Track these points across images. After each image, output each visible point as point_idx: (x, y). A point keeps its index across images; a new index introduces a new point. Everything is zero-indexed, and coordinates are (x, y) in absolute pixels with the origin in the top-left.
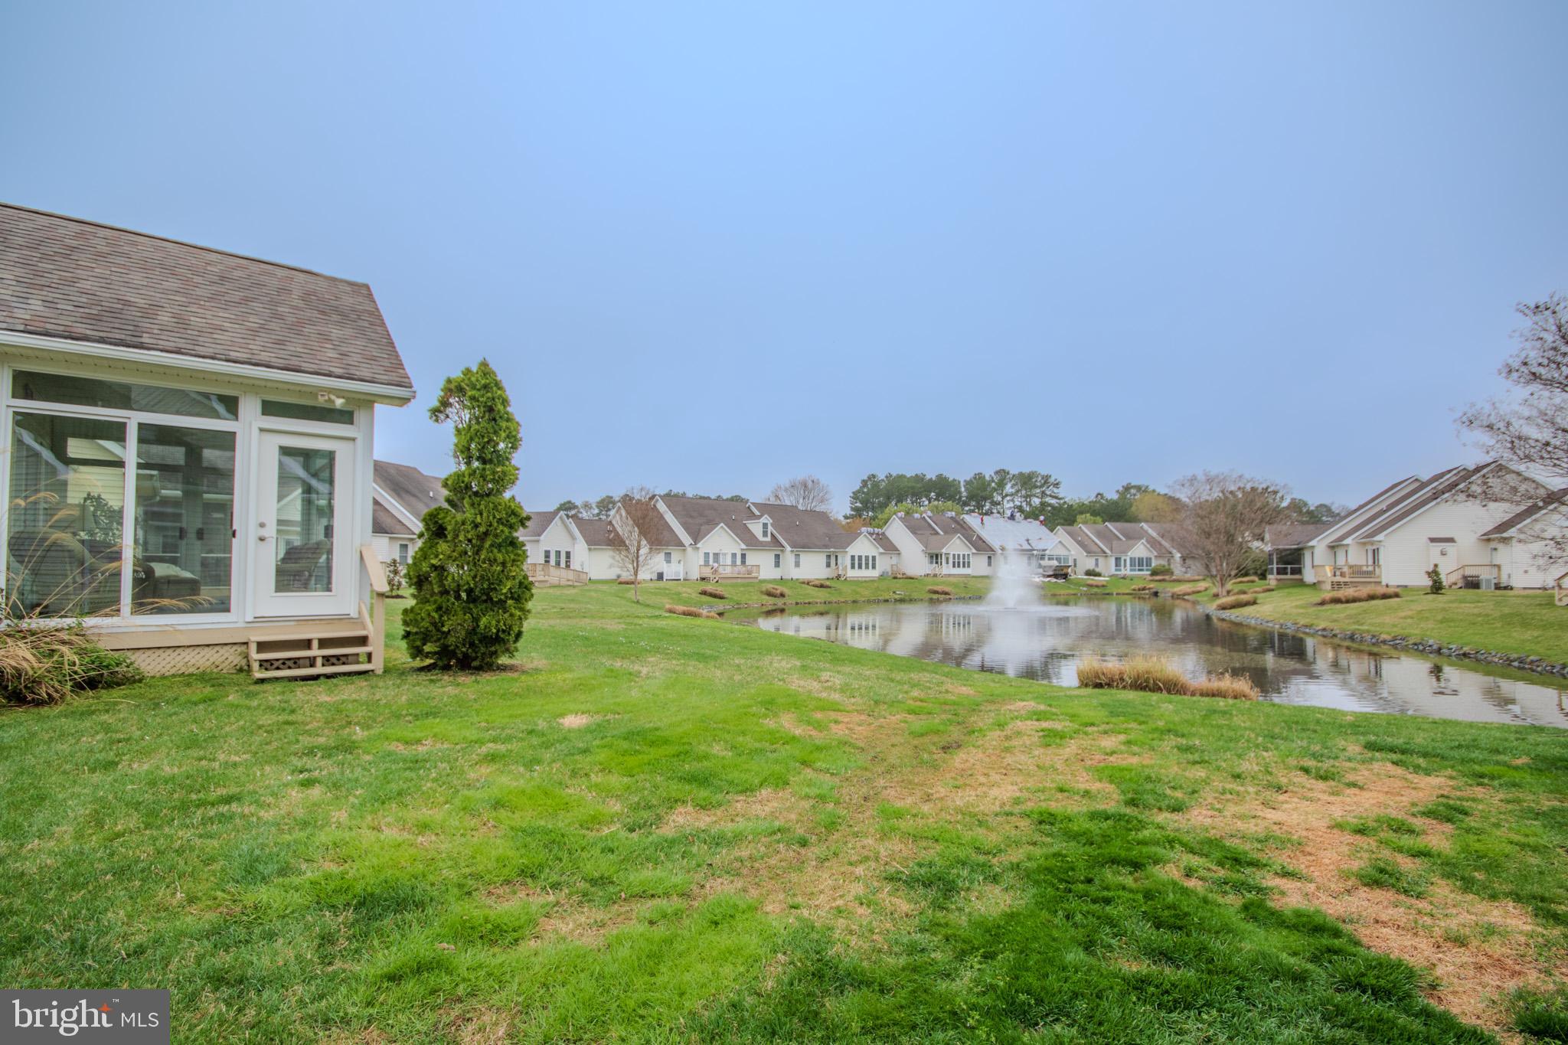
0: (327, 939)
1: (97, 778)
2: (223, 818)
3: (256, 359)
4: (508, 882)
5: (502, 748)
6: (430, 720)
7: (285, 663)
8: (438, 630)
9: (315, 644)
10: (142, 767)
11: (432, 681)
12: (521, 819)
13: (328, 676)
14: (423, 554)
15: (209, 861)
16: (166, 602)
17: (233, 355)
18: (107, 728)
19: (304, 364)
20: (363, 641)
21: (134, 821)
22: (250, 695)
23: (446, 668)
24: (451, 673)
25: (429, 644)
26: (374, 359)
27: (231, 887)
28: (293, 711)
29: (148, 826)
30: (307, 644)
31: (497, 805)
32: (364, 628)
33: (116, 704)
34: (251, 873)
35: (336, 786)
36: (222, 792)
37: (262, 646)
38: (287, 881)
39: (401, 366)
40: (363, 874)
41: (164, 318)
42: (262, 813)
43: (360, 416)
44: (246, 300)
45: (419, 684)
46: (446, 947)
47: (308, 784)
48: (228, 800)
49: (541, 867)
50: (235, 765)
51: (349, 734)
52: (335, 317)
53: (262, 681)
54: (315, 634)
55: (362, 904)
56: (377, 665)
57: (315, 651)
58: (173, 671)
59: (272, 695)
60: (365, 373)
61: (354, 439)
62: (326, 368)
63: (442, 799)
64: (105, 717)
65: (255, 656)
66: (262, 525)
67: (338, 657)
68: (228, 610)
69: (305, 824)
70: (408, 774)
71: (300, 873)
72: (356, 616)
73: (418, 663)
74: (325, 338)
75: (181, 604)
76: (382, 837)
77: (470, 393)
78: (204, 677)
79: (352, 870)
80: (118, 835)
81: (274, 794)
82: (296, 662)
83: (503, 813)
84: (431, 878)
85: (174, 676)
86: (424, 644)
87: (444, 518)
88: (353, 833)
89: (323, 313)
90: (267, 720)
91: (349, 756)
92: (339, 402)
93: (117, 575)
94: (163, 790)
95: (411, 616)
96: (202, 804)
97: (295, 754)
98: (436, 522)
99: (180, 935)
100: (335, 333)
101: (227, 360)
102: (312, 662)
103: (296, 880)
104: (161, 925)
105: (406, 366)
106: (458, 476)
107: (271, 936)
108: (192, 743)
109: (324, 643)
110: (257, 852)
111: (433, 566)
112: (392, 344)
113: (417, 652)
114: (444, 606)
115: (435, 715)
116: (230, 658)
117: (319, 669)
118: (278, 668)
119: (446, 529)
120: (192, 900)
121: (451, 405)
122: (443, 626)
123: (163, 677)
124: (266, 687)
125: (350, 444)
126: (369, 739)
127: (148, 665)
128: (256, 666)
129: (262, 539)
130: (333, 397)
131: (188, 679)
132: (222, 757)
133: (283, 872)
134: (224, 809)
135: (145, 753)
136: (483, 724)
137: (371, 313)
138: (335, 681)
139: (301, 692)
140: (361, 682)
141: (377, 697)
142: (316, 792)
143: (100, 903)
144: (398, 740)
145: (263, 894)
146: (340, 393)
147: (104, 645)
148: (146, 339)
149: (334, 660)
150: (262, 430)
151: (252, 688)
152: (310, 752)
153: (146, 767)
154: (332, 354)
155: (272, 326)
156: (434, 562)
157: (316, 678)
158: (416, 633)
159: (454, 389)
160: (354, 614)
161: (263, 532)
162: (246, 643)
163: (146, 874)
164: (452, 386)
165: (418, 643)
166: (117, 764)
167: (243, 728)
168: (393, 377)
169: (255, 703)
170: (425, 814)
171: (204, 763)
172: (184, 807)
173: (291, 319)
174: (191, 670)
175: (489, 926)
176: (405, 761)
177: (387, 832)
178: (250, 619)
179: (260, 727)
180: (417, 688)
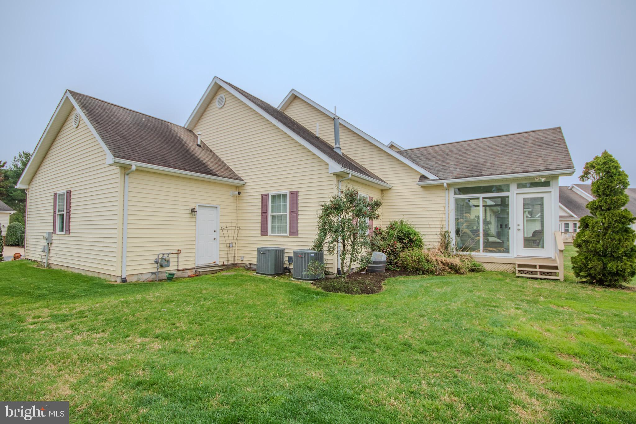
0: (506, 344)
1: (468, 294)
2: (492, 310)
3: (514, 171)
4: (569, 355)
5: (597, 317)
6: (572, 301)
7: (528, 272)
8: (586, 267)
9: (538, 267)
10: (478, 294)
11: (583, 287)
12: (586, 340)
13: (541, 279)
14: (579, 235)
15: (486, 318)
16: (491, 249)
17: (507, 172)
18: (474, 282)
19: (530, 169)
20: (556, 268)
21: (473, 305)
22: (513, 281)
23: (591, 283)
24: (593, 286)
25: (582, 272)
26: (558, 159)
27: (489, 325)
28: (523, 288)
29: (475, 307)
30: (535, 266)
31: (580, 333)
32: (557, 263)
33: (477, 277)
34: (494, 324)
35: (526, 311)
36: (495, 304)
37: (519, 266)
38: (501, 328)
39: (570, 159)
40: (522, 334)
41: (488, 164)
42: (502, 312)
43: (552, 183)
44: (513, 150)
45: (575, 287)
46: (537, 359)
47: (518, 309)
48: (495, 307)
49: (584, 356)
50: (500, 299)
51: (538, 299)
52: (544, 146)
53: (518, 277)
54: (538, 263)
55: (518, 340)
56: (561, 277)
57: (538, 270)
58: (494, 270)
59: (519, 282)
60: (554, 167)
61: (550, 192)
62: (538, 168)
63: (559, 325)
64: (474, 280)
65: (517, 268)
66: (519, 225)
67: (548, 273)
68: (508, 252)
69: (512, 318)
70: (551, 315)
71: (506, 328)
72: (554, 258)
73: (579, 279)
74: (539, 156)
75: (495, 250)
76: (533, 328)
77: (597, 168)
78: (502, 273)
79: (519, 332)
80: (469, 307)
81: (507, 309)
82: (532, 272)
83: (580, 336)
84: (542, 343)
85: (494, 271)
86: (581, 272)
87: (588, 221)
88: (524, 325)
89: (540, 146)
90: (514, 289)
91: (535, 305)
92: (543, 180)
93: (479, 240)
94: (481, 300)
95: (574, 260)
96: (489, 306)
97: (518, 300)
98: (585, 222)
99: (475, 330)
100: (543, 153)
101: (505, 174)
102: (536, 273)
103: (504, 329)
104: (472, 327)
105: (572, 159)
106: (593, 203)
107: (494, 338)
108: (492, 290)
109: (541, 267)
110: (497, 320)
111: (583, 240)
112: (567, 151)
113: (578, 275)
114: (589, 257)
115: (575, 299)
116: (510, 268)
117: (538, 276)
118: (525, 274)
119: (589, 225)
120: (480, 325)
121: (590, 173)
122: (588, 265)
123: (491, 271)
124: (519, 279)
125: (549, 194)
126: (544, 302)
127: (487, 267)
128: (517, 272)
129: (519, 230)
130: (541, 178)
131: (497, 273)
132: (498, 296)
133: (502, 326)
134: (494, 308)
135: (480, 290)
136: (595, 307)
137: (560, 140)
138: (542, 281)
139: (529, 283)
140: (552, 283)
141: (556, 289)
142: (519, 311)
143: (462, 318)
144: (554, 304)
145: (495, 329)
146: (543, 176)
147: (477, 260)
148: (483, 173)
149: (546, 274)
150: (517, 194)
151: (515, 279)
152: (523, 301)
153: (479, 294)
154: (541, 162)
155: (521, 157)
156: (583, 239)
157: (537, 279)
158: (577, 267)
159: (589, 167)
160: (553, 257)
161: (519, 228)
162: (515, 264)
163: (472, 316)
164: (588, 166)
165: (578, 271)
166: (473, 291)
167: (506, 289)
168: (566, 165)
169: (513, 283)
170: (550, 327)
171: (493, 296)
172: (484, 305)
173: (527, 152)
174: (499, 270)
175: (553, 361)
176: (552, 311)
177: (535, 328)
178: (516, 256)
179: (511, 290)
180: (574, 289)
